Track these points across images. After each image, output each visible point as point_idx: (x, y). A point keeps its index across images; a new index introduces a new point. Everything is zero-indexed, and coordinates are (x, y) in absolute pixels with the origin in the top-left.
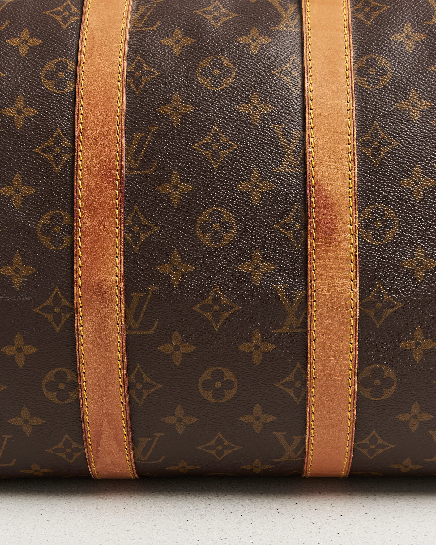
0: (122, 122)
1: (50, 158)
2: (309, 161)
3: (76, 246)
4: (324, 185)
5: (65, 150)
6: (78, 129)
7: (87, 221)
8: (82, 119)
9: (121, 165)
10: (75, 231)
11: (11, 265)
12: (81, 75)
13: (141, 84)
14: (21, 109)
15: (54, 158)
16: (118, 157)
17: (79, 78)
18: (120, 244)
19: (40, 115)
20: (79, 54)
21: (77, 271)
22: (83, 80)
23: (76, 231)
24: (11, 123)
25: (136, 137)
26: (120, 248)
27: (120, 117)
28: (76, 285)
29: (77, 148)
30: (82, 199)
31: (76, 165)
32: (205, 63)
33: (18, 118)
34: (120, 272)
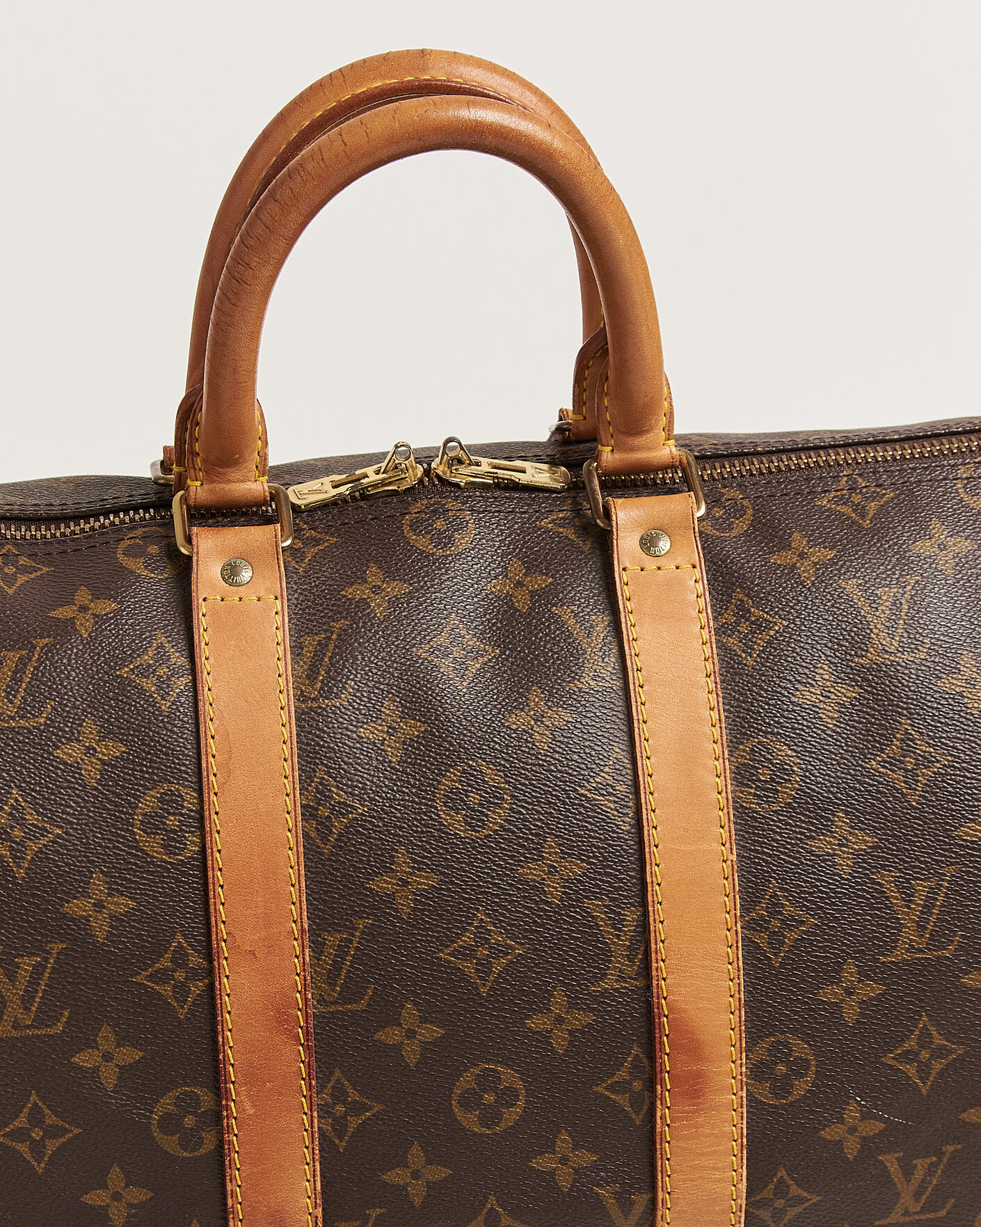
0: (301, 915)
1: (166, 990)
2: (657, 969)
3: (229, 1152)
4: (685, 1010)
5: (193, 974)
6: (217, 934)
7: (248, 1105)
8: (223, 915)
9: (306, 1000)
10: (225, 1124)
11: (105, 1187)
12: (215, 822)
13: (331, 832)
14: (101, 900)
15: (174, 992)
16: (299, 984)
17: (210, 828)
18: (313, 1142)
19: (139, 910)
20: (205, 774)
21: (233, 1194)
22: (218, 832)
23: (228, 1126)
24: (85, 929)
25: (330, 941)
26: (313, 1149)
27: (298, 904)
28: (233, 1218)
29: (219, 973)
30: (235, 1066)
31: (219, 1006)
32: (451, 780)
33: (98, 919)
34: (315, 1190)
